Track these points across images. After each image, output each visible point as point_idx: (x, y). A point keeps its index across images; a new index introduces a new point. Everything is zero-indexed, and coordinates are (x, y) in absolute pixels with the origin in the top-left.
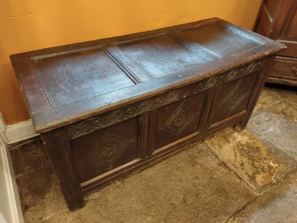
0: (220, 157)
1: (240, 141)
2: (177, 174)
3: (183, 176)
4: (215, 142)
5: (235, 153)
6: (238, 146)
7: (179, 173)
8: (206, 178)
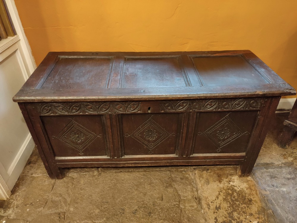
0: (199, 192)
1: (234, 186)
2: (146, 187)
3: (150, 191)
4: (204, 176)
5: (219, 194)
6: (229, 189)
7: (149, 188)
8: (170, 204)
